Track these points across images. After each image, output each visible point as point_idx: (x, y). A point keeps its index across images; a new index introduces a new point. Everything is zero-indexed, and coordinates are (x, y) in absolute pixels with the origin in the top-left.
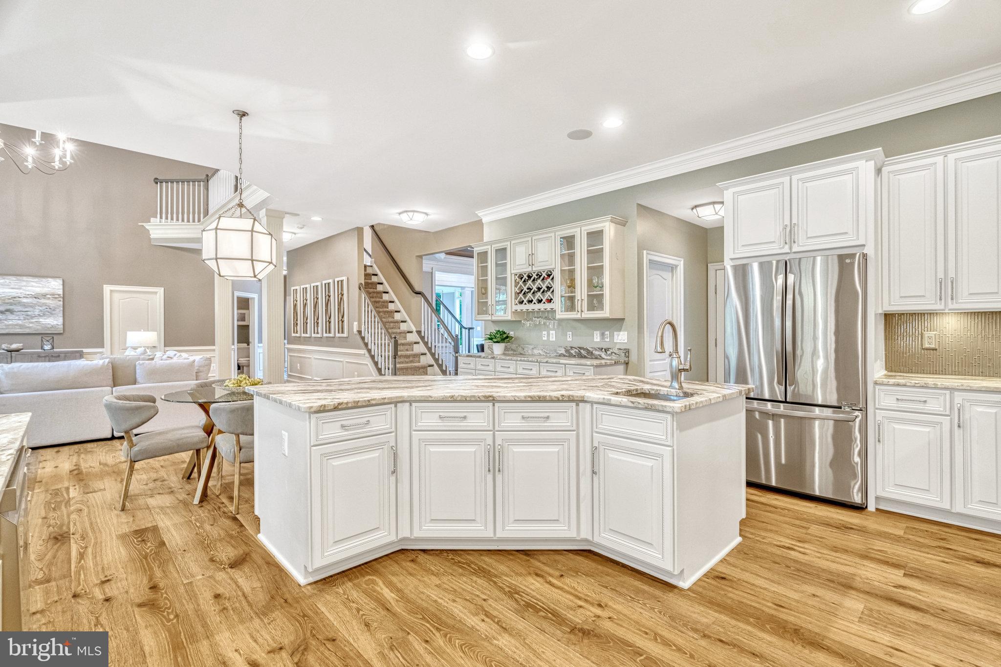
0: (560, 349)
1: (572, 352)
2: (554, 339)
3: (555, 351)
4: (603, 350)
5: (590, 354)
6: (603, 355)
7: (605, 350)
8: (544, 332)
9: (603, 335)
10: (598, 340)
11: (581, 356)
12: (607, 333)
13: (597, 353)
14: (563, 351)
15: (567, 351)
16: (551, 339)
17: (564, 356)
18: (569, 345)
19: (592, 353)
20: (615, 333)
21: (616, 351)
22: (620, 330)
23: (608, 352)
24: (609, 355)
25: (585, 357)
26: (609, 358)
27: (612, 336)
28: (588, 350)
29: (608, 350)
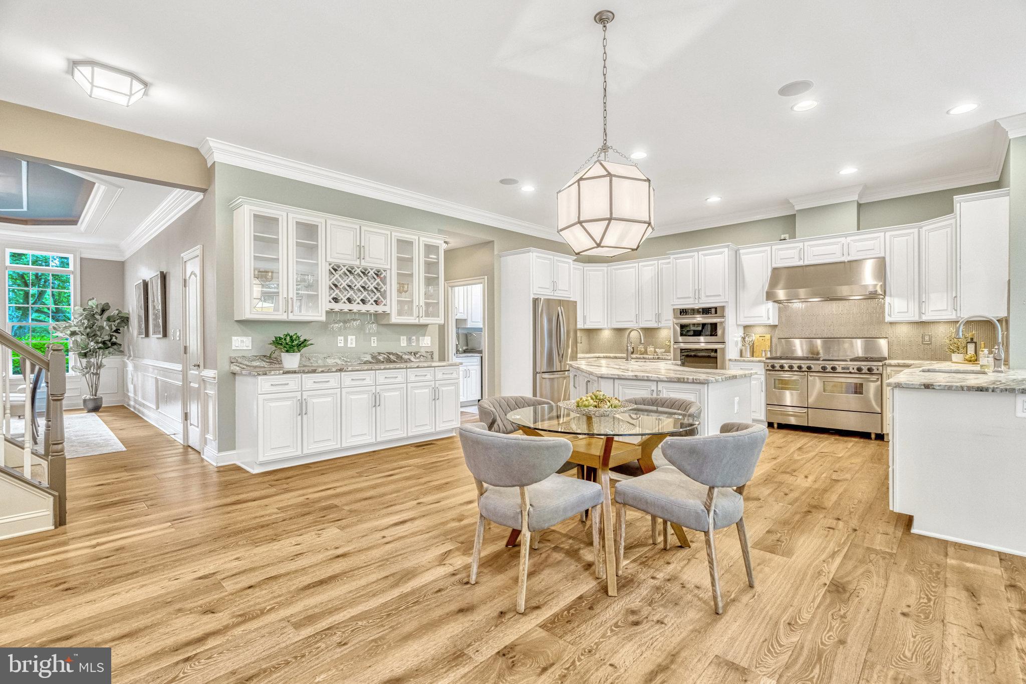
0: (366, 355)
1: (381, 358)
2: (354, 345)
3: (359, 358)
4: (413, 354)
5: (399, 358)
6: (412, 359)
7: (414, 353)
8: (339, 338)
9: (409, 340)
10: (405, 345)
11: (389, 361)
12: (414, 338)
13: (406, 357)
14: (369, 358)
15: (373, 357)
16: (349, 345)
17: (370, 363)
18: (375, 351)
19: (401, 357)
20: (420, 338)
21: (424, 354)
22: (424, 335)
23: (417, 356)
24: (418, 358)
25: (394, 362)
26: (417, 360)
27: (418, 340)
28: (397, 354)
29: (417, 354)
